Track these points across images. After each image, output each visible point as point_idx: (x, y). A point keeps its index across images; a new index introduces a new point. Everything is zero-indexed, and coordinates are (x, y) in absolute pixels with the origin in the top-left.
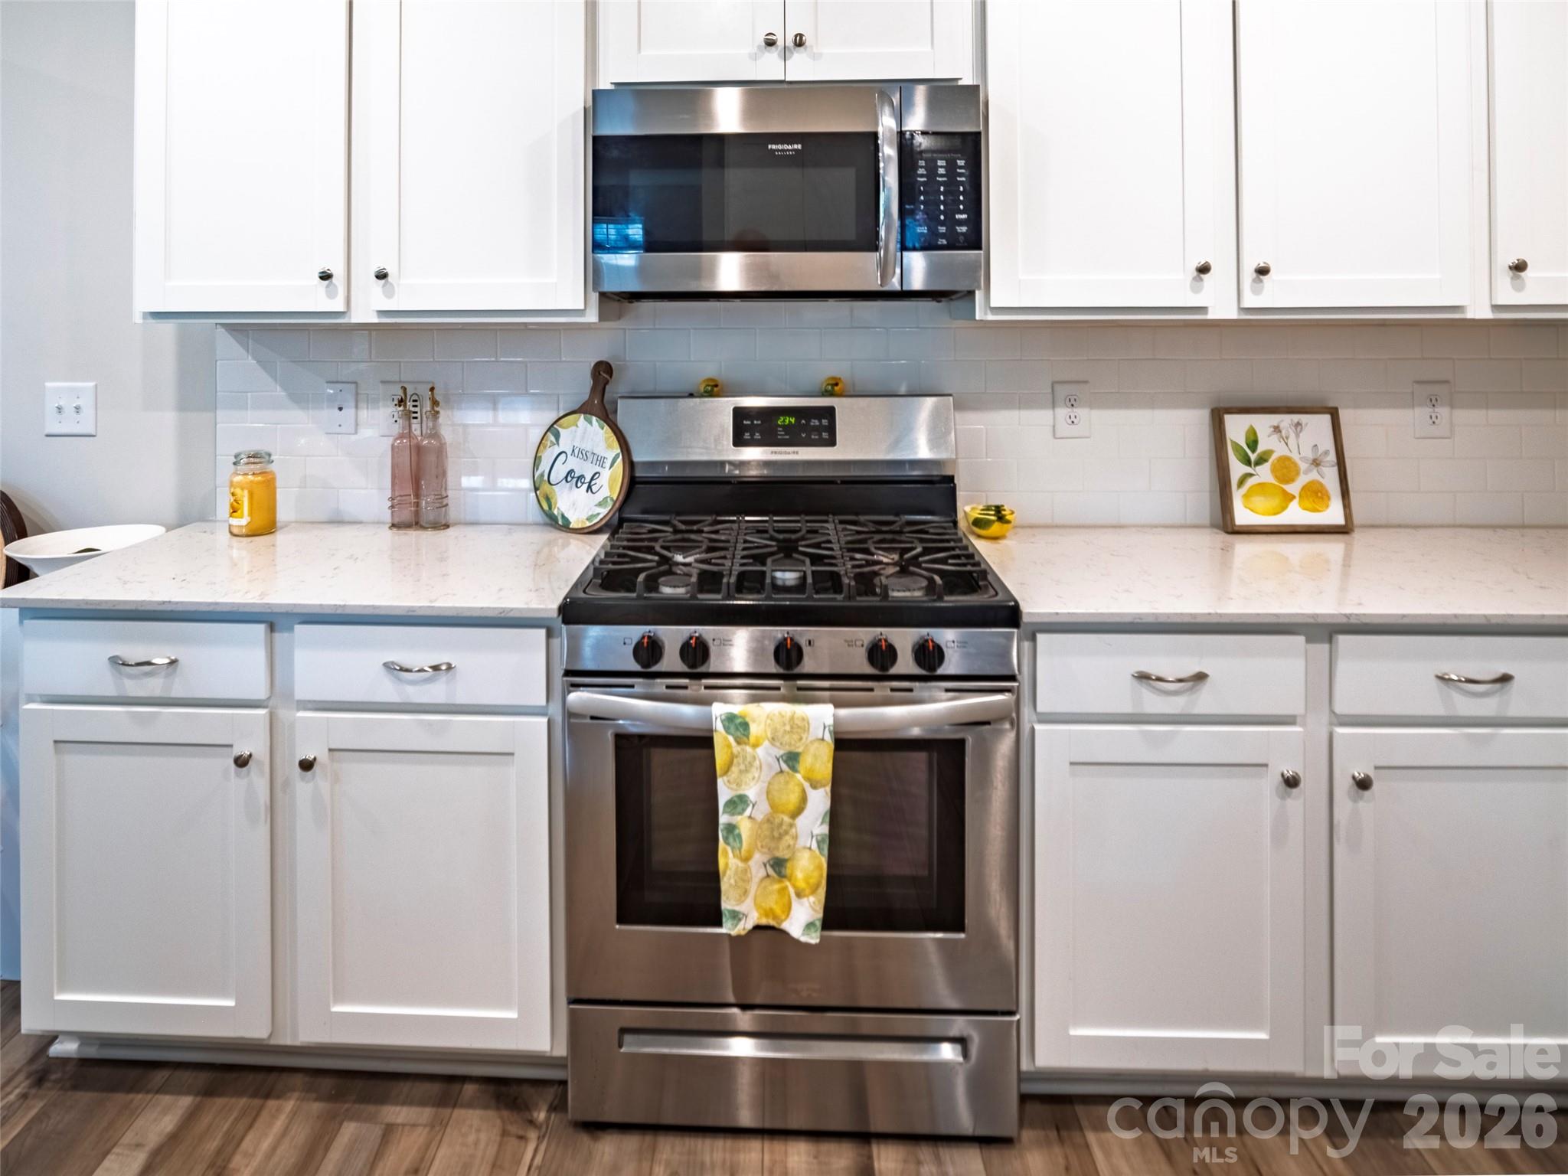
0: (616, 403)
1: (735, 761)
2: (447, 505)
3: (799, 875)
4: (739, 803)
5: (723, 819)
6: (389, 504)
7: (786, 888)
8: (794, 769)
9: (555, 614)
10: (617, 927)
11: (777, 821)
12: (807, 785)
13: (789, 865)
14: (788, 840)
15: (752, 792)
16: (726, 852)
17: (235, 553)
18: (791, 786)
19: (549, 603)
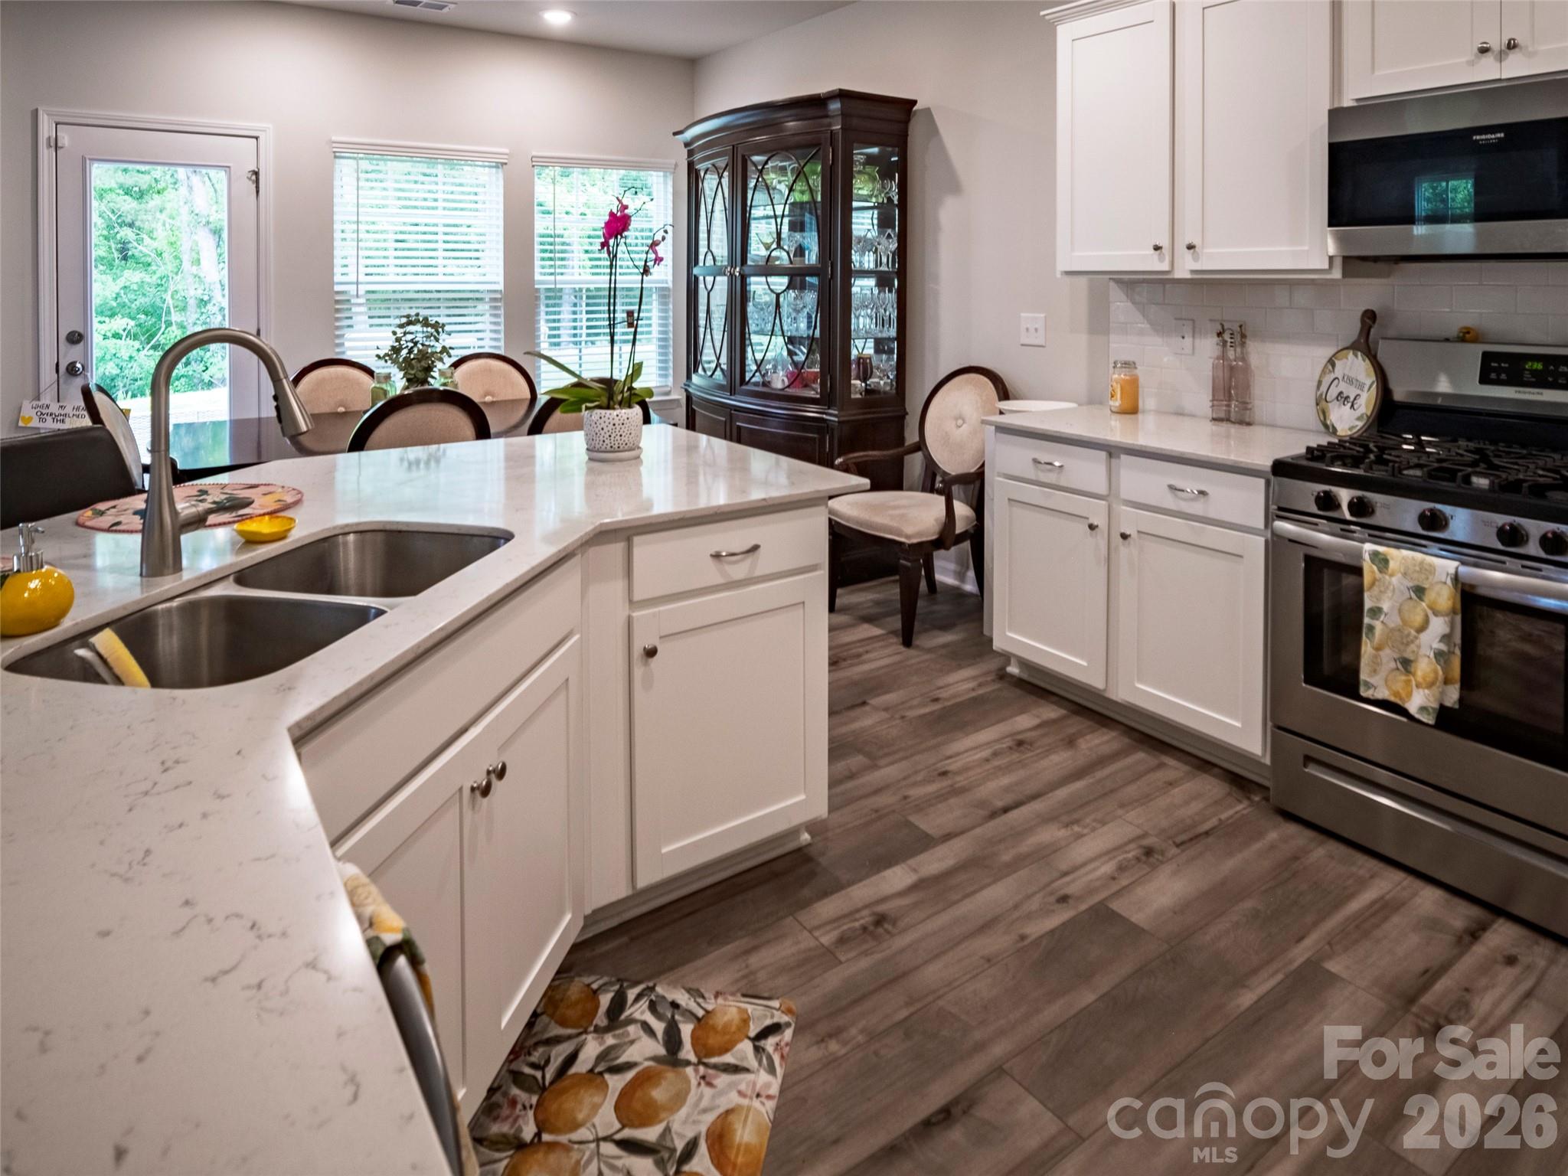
0: (1378, 342)
1: (1377, 583)
2: (1250, 409)
3: (1419, 673)
4: (1376, 612)
5: (1367, 620)
6: (1211, 404)
7: (1410, 681)
8: (1421, 599)
9: (1269, 469)
10: (1304, 685)
11: (1406, 632)
12: (1430, 612)
13: (1413, 665)
14: (1413, 647)
15: (1386, 606)
16: (1366, 644)
17: (1113, 423)
18: (1418, 610)
19: (1266, 463)
